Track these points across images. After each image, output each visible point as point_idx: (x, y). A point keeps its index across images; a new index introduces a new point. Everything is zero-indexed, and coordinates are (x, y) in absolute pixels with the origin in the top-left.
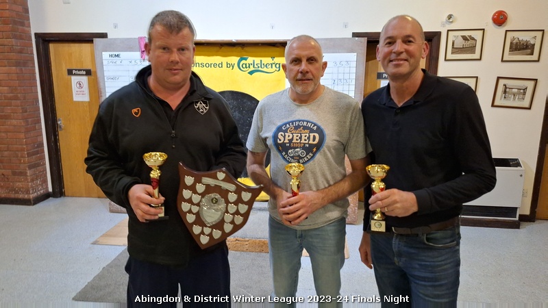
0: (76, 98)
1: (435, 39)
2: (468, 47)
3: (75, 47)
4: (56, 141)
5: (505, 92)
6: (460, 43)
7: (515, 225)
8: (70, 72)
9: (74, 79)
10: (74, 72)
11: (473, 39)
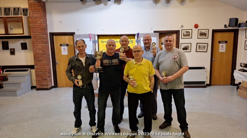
0: (63, 54)
1: (178, 32)
2: (188, 34)
3: (63, 37)
4: (56, 68)
5: (199, 47)
6: (185, 33)
7: (205, 87)
8: (61, 45)
9: (62, 47)
10: (62, 45)
11: (189, 32)
